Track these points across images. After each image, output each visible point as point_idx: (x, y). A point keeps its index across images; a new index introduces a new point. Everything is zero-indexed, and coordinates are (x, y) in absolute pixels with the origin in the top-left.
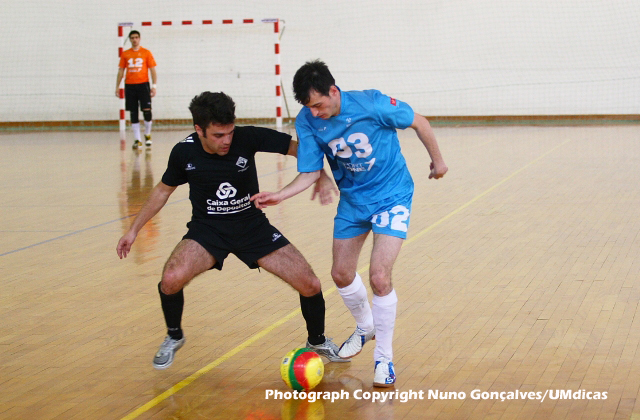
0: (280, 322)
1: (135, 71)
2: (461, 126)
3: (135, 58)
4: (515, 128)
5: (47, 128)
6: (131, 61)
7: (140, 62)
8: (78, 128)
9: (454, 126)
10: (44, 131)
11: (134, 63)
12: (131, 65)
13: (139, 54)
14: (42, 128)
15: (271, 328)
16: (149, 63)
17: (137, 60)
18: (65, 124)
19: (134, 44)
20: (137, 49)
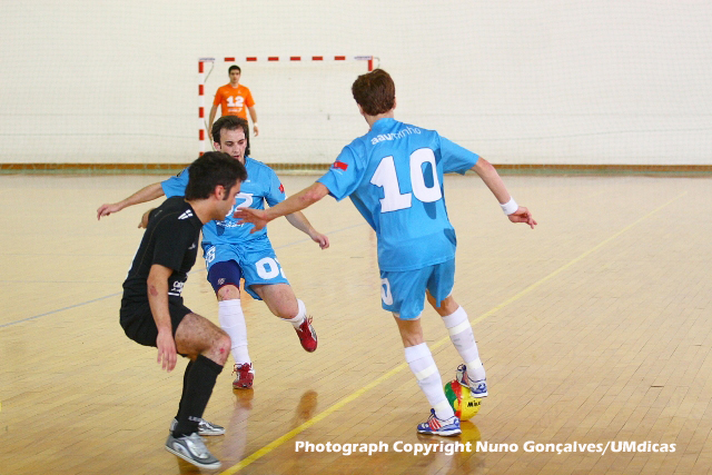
0: (371, 386)
1: (235, 111)
2: (570, 176)
3: (235, 96)
4: (628, 179)
5: (119, 171)
6: (230, 99)
7: (241, 100)
8: (154, 172)
9: (562, 175)
10: (117, 174)
11: (235, 101)
12: (231, 104)
13: (239, 92)
14: (115, 171)
15: (362, 391)
16: (248, 102)
17: (237, 98)
18: (139, 166)
19: (234, 81)
20: (236, 87)
